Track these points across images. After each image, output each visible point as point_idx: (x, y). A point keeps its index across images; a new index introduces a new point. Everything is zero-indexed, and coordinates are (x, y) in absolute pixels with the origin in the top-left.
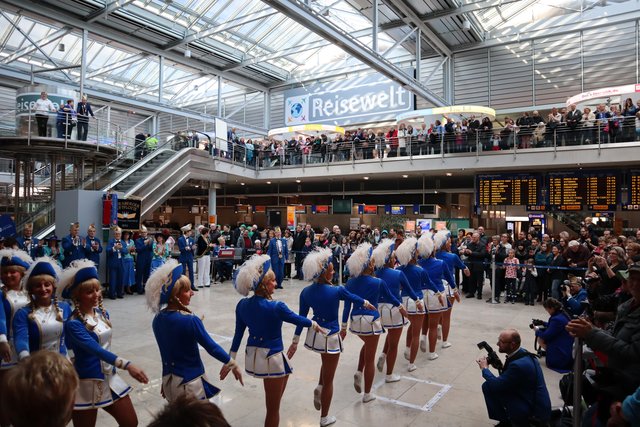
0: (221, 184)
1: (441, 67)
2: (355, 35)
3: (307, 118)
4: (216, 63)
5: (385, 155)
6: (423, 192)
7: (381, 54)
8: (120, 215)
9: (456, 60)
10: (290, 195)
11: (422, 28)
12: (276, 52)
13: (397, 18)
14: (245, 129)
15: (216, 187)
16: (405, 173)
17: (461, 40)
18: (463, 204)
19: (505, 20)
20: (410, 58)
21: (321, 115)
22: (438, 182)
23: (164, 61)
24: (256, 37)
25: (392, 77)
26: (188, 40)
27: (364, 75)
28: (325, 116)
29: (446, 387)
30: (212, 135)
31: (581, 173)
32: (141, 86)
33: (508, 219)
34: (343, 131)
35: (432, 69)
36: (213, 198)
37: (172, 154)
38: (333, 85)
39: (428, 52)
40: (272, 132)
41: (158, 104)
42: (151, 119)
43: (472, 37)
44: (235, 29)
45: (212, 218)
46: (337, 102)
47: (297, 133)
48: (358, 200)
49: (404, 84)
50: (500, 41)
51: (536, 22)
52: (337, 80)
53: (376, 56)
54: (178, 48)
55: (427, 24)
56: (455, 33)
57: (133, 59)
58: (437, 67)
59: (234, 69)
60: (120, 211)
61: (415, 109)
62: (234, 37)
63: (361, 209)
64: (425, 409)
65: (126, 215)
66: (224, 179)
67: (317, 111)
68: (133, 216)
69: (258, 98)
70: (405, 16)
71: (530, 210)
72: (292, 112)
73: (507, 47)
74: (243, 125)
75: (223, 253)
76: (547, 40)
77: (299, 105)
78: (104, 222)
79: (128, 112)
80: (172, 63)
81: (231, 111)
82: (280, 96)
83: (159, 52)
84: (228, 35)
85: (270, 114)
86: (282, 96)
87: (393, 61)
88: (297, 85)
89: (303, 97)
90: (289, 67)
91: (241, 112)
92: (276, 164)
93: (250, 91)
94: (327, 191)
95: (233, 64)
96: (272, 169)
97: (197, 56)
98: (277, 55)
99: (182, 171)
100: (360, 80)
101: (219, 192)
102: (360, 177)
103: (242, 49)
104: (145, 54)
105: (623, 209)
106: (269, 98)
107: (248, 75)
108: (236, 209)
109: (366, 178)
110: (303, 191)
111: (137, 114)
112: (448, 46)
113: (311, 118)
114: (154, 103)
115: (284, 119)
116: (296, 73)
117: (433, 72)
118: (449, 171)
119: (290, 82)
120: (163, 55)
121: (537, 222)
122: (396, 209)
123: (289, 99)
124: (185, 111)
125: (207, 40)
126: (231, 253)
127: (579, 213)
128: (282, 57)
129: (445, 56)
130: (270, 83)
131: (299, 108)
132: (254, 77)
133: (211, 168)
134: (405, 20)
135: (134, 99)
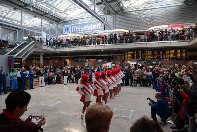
0: (44, 53)
1: (112, 18)
2: (89, 6)
3: (70, 32)
4: (40, 13)
5: (97, 44)
6: (108, 55)
7: (96, 12)
8: (15, 63)
9: (117, 16)
10: (65, 57)
11: (108, 5)
12: (61, 11)
13: (100, 2)
14: (50, 35)
15: (42, 54)
16: (102, 49)
17: (118, 10)
18: (118, 59)
19: (131, 4)
20: (103, 14)
21: (75, 31)
22: (112, 52)
23: (22, 12)
24: (54, 5)
25: (99, 20)
26: (32, 5)
27: (90, 19)
28: (76, 32)
29: (133, 111)
30: (41, 37)
31: (153, 49)
32: (13, 20)
33: (131, 63)
34: (82, 36)
35: (110, 18)
36: (41, 58)
37: (28, 43)
38: (80, 22)
39: (109, 13)
40: (59, 37)
41: (21, 26)
42: (16, 32)
43: (122, 9)
44: (47, 2)
45: (41, 64)
46: (80, 27)
47: (68, 37)
48: (88, 58)
49: (103, 22)
50: (130, 10)
51: (139, 6)
52: (81, 20)
53: (95, 13)
54: (27, 7)
55: (109, 4)
56: (117, 7)
57: (10, 11)
58: (111, 17)
59: (47, 16)
61: (104, 30)
62: (47, 5)
63: (89, 60)
64: (129, 117)
65: (17, 63)
66: (45, 51)
67: (74, 30)
68: (19, 63)
69: (54, 25)
70: (103, 1)
71: (138, 60)
72: (65, 30)
73: (133, 12)
75: (49, 75)
76: (143, 11)
77: (68, 28)
78: (9, 66)
79: (8, 29)
80: (25, 13)
81: (46, 30)
82: (61, 25)
83: (21, 8)
84: (45, 4)
85: (58, 31)
86: (62, 25)
87: (100, 15)
88: (67, 22)
89: (69, 25)
90: (64, 16)
91: (48, 30)
92: (62, 47)
93: (51, 23)
94: (77, 55)
95: (46, 14)
96: (60, 48)
97: (34, 10)
98: (61, 12)
99: (32, 49)
100: (88, 21)
102: (88, 51)
103: (50, 9)
104: (15, 9)
105: (163, 60)
106: (58, 25)
107: (51, 18)
108: (48, 61)
109: (90, 51)
110: (70, 55)
111: (11, 30)
112: (114, 11)
113: (72, 32)
114: (19, 26)
115: (63, 32)
116: (67, 18)
117: (110, 19)
118: (115, 49)
119: (65, 20)
120: (22, 10)
121: (139, 64)
122: (100, 60)
123: (64, 26)
124: (30, 29)
125: (38, 5)
126: (52, 75)
127: (151, 61)
128: (63, 12)
129: (113, 14)
130: (58, 21)
131: (68, 29)
132: (53, 19)
133: (41, 48)
134: (103, 2)
135: (12, 24)
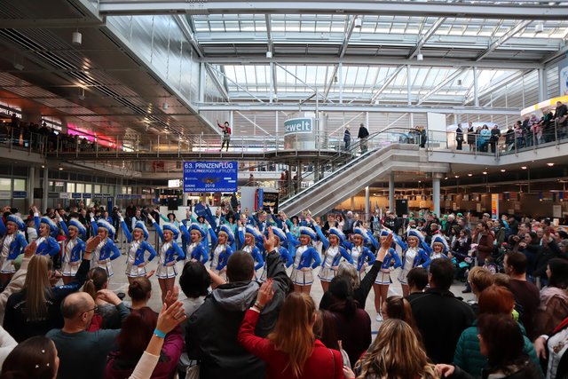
8: (264, 204)
26: (419, 45)
36: (437, 187)
59: (485, 56)
60: (265, 201)
62: (471, 26)
65: (269, 203)
68: (273, 204)
74: (505, 110)
96: (509, 154)
97: (443, 55)
101: (443, 183)
103: (487, 34)
106: (544, 74)
119: (564, 50)
123: (564, 70)
